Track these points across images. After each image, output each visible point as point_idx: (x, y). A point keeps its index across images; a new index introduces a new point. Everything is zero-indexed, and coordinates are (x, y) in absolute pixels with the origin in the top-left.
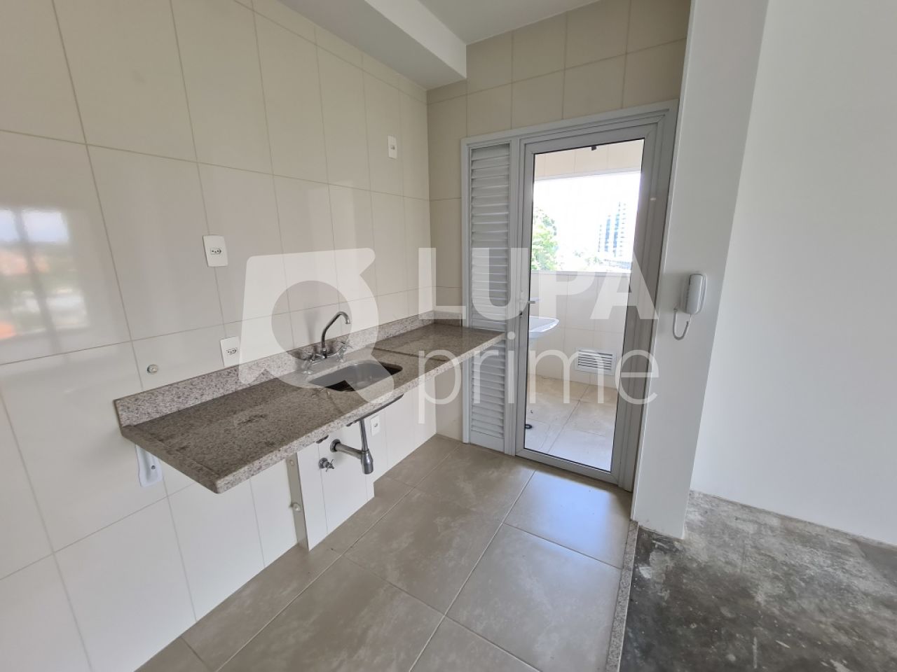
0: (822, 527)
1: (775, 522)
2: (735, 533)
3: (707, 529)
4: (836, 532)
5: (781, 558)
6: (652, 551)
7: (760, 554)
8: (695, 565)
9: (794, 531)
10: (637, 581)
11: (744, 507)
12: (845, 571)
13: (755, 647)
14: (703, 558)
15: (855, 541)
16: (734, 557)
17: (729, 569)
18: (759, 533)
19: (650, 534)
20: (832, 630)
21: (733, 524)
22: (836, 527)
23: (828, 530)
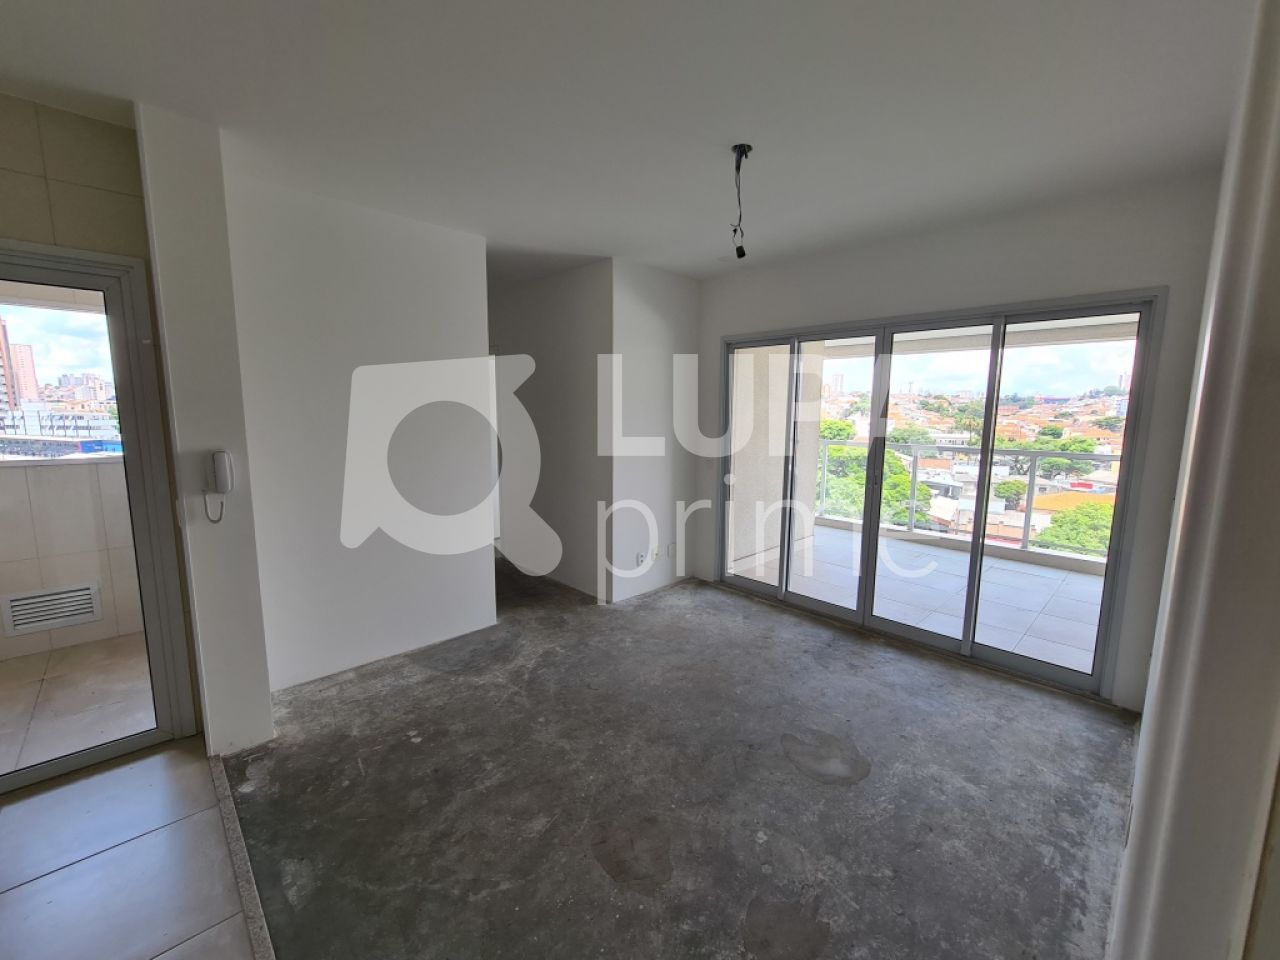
0: (384, 659)
1: (351, 675)
2: (321, 704)
3: (297, 715)
4: (394, 657)
5: (361, 697)
6: (245, 768)
7: (347, 704)
8: (295, 748)
9: (366, 673)
10: (241, 801)
11: (322, 679)
12: (403, 678)
13: (360, 765)
14: (301, 737)
15: (406, 655)
16: (326, 720)
17: (326, 731)
18: (341, 690)
19: (237, 756)
20: (404, 716)
21: (319, 697)
22: (392, 654)
23: (388, 659)
